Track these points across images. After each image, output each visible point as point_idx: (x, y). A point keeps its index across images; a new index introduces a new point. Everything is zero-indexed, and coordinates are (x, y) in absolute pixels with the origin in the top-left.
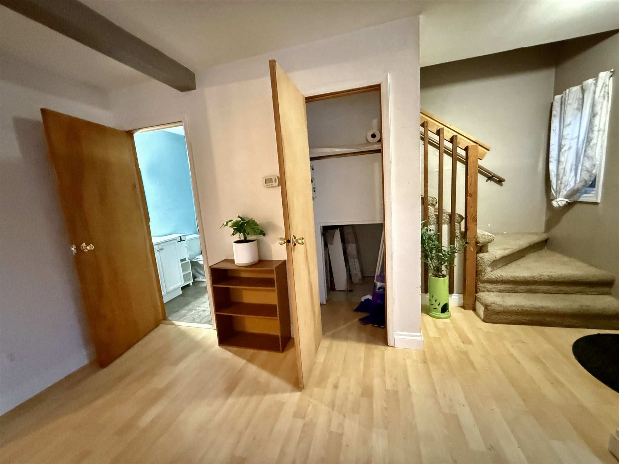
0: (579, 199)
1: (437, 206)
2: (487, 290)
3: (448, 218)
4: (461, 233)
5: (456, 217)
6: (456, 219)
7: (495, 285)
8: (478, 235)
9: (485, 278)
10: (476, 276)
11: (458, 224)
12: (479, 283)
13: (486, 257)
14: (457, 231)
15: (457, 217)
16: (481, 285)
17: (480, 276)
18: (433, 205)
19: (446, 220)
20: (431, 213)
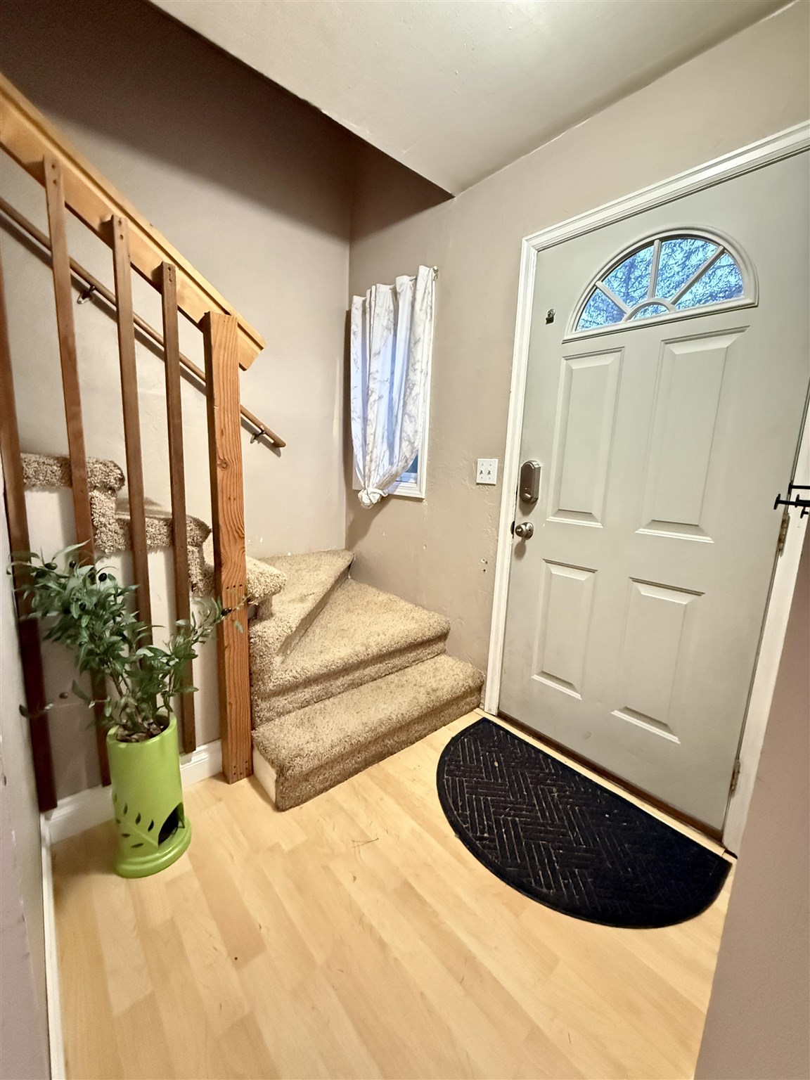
0: (395, 491)
1: (124, 492)
2: (277, 713)
3: (165, 530)
4: (205, 573)
5: (188, 528)
6: (188, 535)
7: (293, 694)
8: (250, 576)
9: (271, 685)
10: (251, 686)
11: (195, 549)
12: (259, 701)
13: (269, 631)
14: (195, 571)
15: (190, 527)
16: (263, 705)
17: (260, 683)
18: (109, 489)
19: (160, 537)
20: (104, 515)
